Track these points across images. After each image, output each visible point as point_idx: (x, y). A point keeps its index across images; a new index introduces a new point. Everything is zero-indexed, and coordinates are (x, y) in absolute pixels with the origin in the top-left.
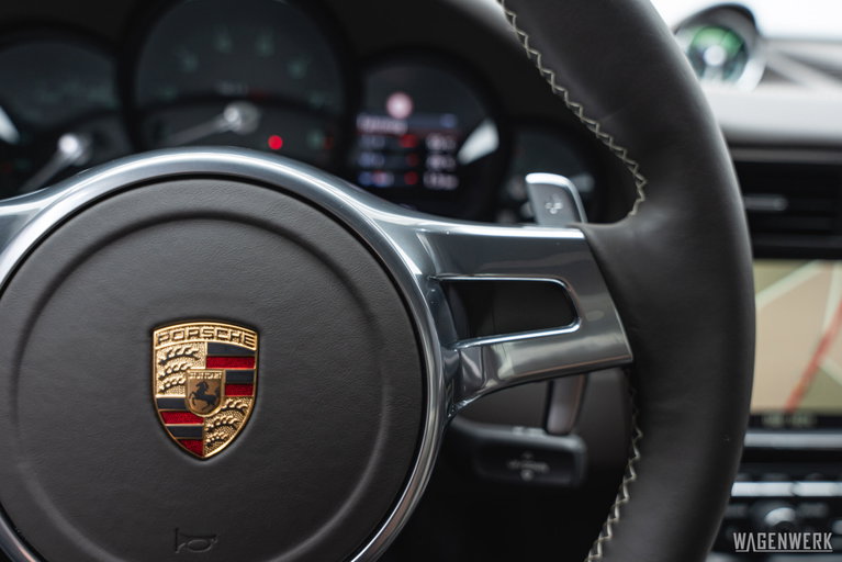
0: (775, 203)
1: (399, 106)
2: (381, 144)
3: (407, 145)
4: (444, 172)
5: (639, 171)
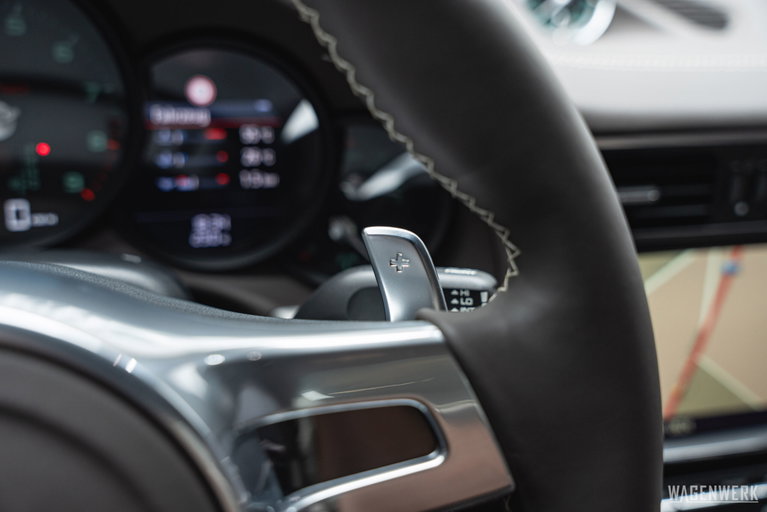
0: (649, 194)
1: (201, 91)
2: (179, 138)
3: (215, 136)
4: (262, 168)
5: (510, 239)
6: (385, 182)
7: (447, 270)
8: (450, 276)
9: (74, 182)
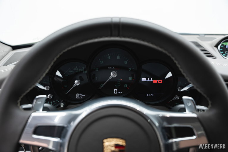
6: (186, 89)
7: (198, 106)
8: (198, 107)
9: (126, 86)
